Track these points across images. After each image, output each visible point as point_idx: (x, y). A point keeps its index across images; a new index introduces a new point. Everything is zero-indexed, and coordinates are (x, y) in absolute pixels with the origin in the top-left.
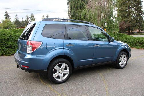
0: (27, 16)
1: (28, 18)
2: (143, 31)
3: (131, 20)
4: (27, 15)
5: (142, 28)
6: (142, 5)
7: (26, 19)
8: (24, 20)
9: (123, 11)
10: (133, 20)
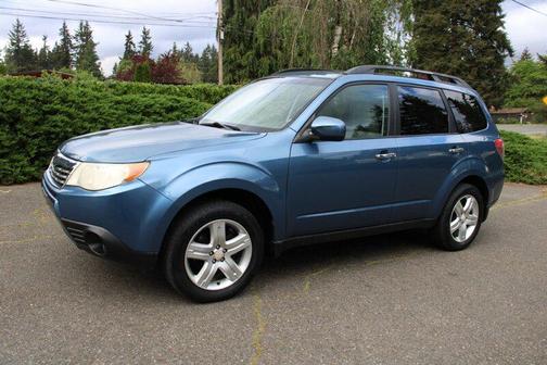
0: (64, 32)
1: (66, 40)
2: (499, 112)
3: (461, 66)
4: (65, 27)
5: (497, 99)
6: (500, 11)
7: (60, 43)
8: (51, 47)
9: (430, 32)
10: (467, 65)
